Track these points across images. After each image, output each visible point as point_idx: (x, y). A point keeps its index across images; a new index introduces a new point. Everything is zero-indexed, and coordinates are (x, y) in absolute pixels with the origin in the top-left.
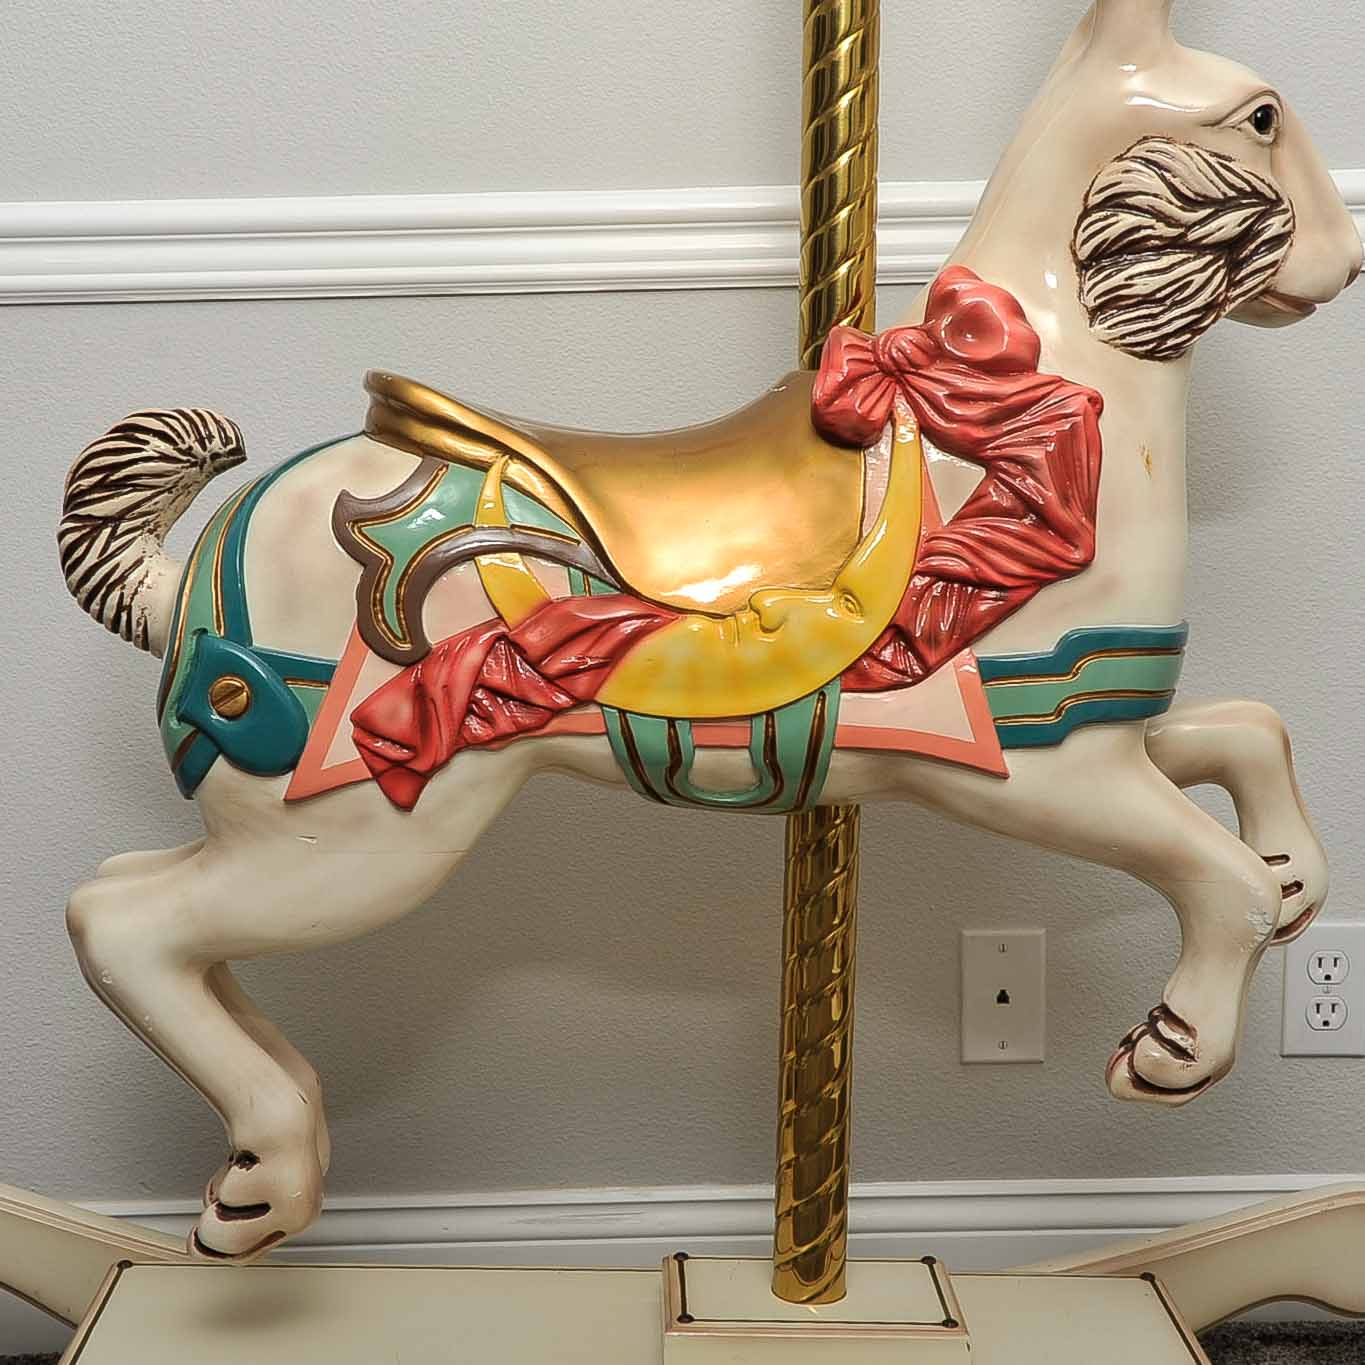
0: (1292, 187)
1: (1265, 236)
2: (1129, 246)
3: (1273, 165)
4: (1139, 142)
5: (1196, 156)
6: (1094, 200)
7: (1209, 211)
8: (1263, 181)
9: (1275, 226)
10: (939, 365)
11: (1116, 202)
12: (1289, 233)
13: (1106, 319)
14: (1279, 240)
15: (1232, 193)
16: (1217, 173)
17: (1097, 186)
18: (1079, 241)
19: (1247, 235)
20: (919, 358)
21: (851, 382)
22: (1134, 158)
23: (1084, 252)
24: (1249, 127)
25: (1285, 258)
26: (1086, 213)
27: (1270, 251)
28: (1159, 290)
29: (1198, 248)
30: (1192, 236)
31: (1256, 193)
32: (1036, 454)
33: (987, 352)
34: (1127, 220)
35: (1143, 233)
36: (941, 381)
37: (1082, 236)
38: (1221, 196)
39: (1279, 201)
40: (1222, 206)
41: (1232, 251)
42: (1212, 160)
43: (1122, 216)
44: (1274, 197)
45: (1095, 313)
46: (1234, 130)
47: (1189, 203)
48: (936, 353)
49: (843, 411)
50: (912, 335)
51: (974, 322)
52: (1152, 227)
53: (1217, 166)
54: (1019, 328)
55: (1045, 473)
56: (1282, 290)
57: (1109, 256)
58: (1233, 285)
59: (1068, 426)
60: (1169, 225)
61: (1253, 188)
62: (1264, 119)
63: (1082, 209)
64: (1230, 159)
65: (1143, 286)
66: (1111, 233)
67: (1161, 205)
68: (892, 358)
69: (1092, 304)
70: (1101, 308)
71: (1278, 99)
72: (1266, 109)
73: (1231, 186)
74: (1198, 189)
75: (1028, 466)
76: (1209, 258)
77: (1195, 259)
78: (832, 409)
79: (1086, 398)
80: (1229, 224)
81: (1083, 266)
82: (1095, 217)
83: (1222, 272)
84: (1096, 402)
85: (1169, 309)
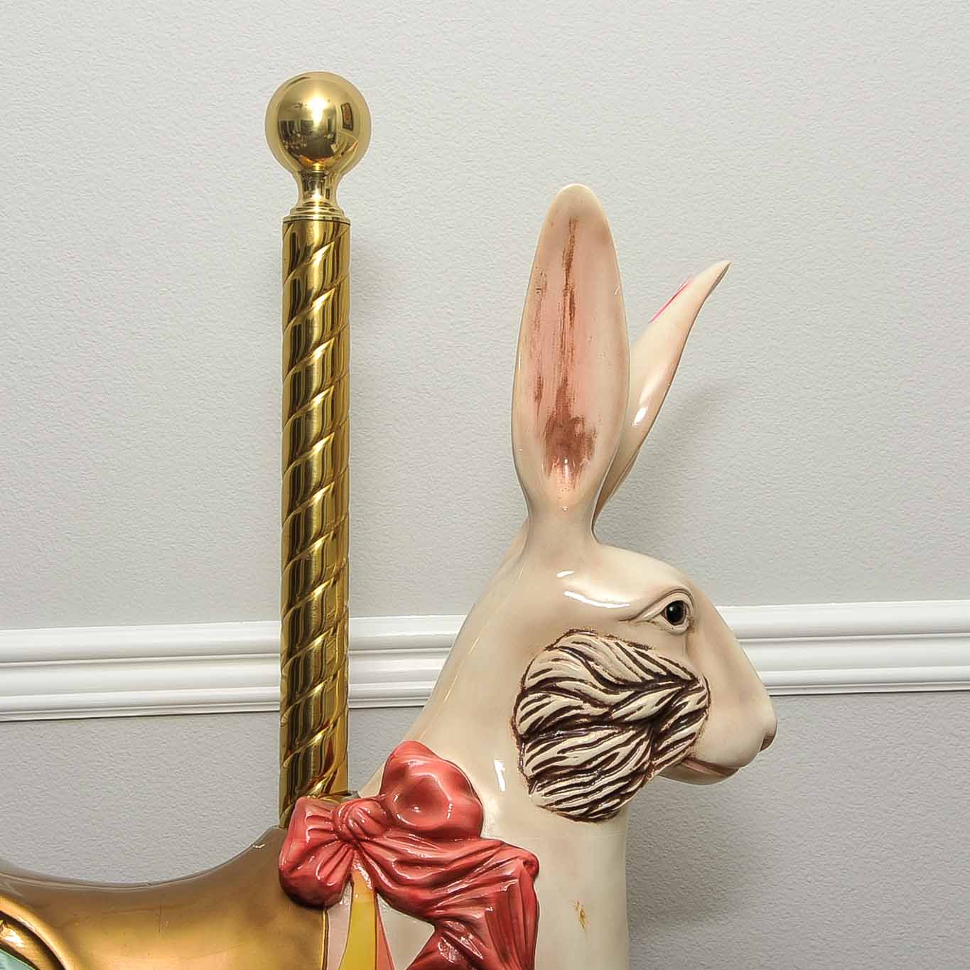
0: (708, 667)
1: (682, 713)
2: (562, 724)
3: (688, 648)
4: (567, 634)
5: (615, 646)
6: (531, 683)
7: (629, 693)
8: (677, 665)
9: (691, 702)
10: (392, 833)
11: (548, 686)
12: (705, 708)
13: (543, 787)
14: (694, 716)
15: (649, 677)
16: (635, 661)
17: (532, 671)
18: (518, 719)
19: (666, 711)
20: (373, 827)
21: (313, 849)
22: (563, 648)
23: (523, 727)
24: (662, 620)
25: (701, 730)
26: (524, 693)
27: (688, 724)
28: (589, 762)
29: (622, 724)
30: (616, 714)
31: (671, 676)
32: (476, 914)
33: (432, 821)
34: (558, 701)
35: (574, 712)
36: (392, 846)
37: (521, 714)
38: (640, 681)
39: (694, 680)
40: (640, 688)
41: (654, 727)
42: (631, 650)
43: (554, 697)
44: (689, 678)
45: (532, 781)
46: (649, 624)
47: (612, 687)
48: (388, 822)
49: (304, 877)
50: (368, 807)
51: (421, 795)
52: (579, 708)
53: (635, 655)
54: (462, 801)
55: (485, 931)
56: (700, 757)
57: (545, 731)
58: (655, 754)
59: (506, 888)
60: (595, 705)
61: (669, 672)
62: (675, 613)
63: (520, 690)
64: (646, 648)
65: (574, 759)
66: (545, 712)
67: (587, 689)
68: (350, 829)
69: (530, 773)
70: (538, 777)
71: (689, 595)
72: (678, 605)
73: (648, 671)
74: (618, 674)
75: (470, 925)
76: (632, 733)
77: (619, 733)
78: (295, 874)
79: (521, 860)
80: (648, 703)
81: (522, 740)
82: (531, 697)
83: (645, 744)
84: (532, 865)
85: (599, 777)
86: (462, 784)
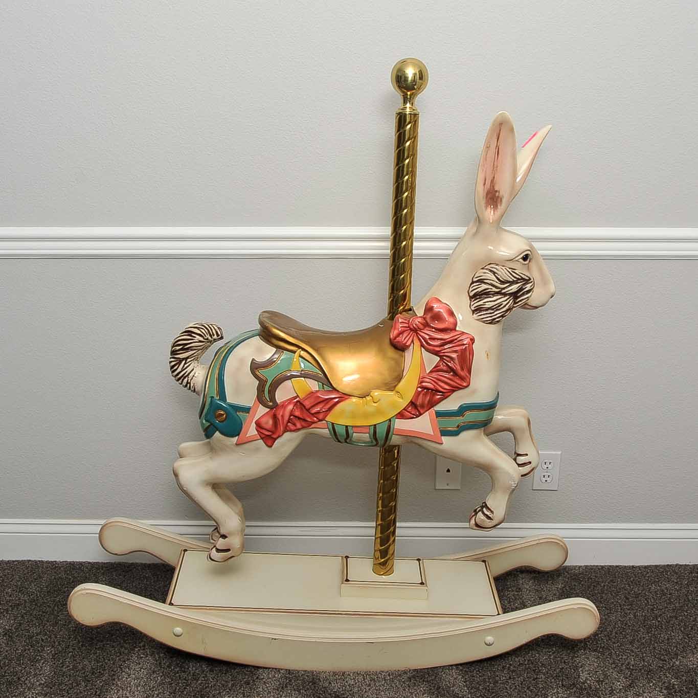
0: (535, 274)
1: (525, 290)
2: (485, 294)
3: (529, 269)
4: (489, 264)
5: (505, 270)
6: (475, 280)
7: (508, 284)
8: (525, 275)
9: (528, 287)
10: (427, 328)
11: (481, 281)
12: (532, 289)
13: (477, 313)
14: (528, 292)
15: (515, 279)
16: (511, 274)
17: (476, 276)
18: (470, 291)
19: (520, 290)
20: (421, 327)
21: (401, 333)
22: (487, 269)
23: (472, 294)
24: (521, 260)
25: (531, 296)
26: (473, 283)
27: (527, 294)
28: (493, 306)
29: (505, 294)
30: (503, 291)
31: (522, 279)
32: (454, 355)
33: (441, 326)
34: (484, 286)
35: (489, 290)
36: (427, 333)
37: (471, 289)
38: (511, 280)
39: (530, 279)
40: (512, 283)
41: (515, 295)
42: (510, 270)
43: (483, 285)
44: (528, 278)
45: (473, 312)
46: (517, 262)
47: (502, 282)
48: (426, 325)
49: (399, 342)
50: (420, 320)
51: (437, 317)
52: (491, 289)
53: (511, 272)
54: (451, 320)
55: (457, 361)
56: (529, 304)
57: (479, 295)
58: (515, 303)
59: (464, 347)
60: (497, 288)
61: (522, 278)
62: (525, 258)
63: (471, 281)
64: (515, 269)
65: (488, 305)
66: (479, 290)
67: (494, 283)
68: (413, 327)
69: (473, 309)
70: (476, 310)
71: (531, 251)
72: (527, 256)
73: (515, 277)
74: (505, 279)
75: (452, 359)
76: (508, 297)
77: (504, 297)
78: (395, 341)
79: (469, 339)
80: (514, 288)
81: (471, 298)
82: (475, 284)
83: (512, 300)
84: (473, 340)
85: (496, 311)
86: (451, 314)
